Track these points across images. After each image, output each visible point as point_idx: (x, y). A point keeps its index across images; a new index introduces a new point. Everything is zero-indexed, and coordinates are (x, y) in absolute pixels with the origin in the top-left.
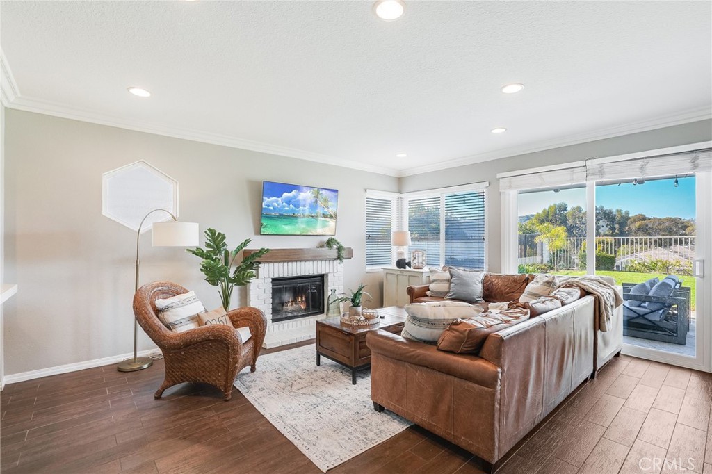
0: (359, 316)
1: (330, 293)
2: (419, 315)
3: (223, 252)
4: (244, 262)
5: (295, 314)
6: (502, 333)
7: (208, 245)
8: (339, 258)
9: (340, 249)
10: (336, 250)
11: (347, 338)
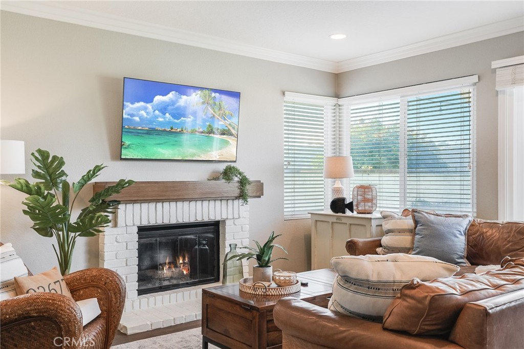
0: (269, 281)
1: (227, 250)
2: (353, 275)
3: (61, 185)
4: (92, 200)
5: (175, 282)
6: (487, 303)
7: (36, 175)
8: (242, 196)
9: (243, 182)
10: (237, 185)
11: (248, 315)
